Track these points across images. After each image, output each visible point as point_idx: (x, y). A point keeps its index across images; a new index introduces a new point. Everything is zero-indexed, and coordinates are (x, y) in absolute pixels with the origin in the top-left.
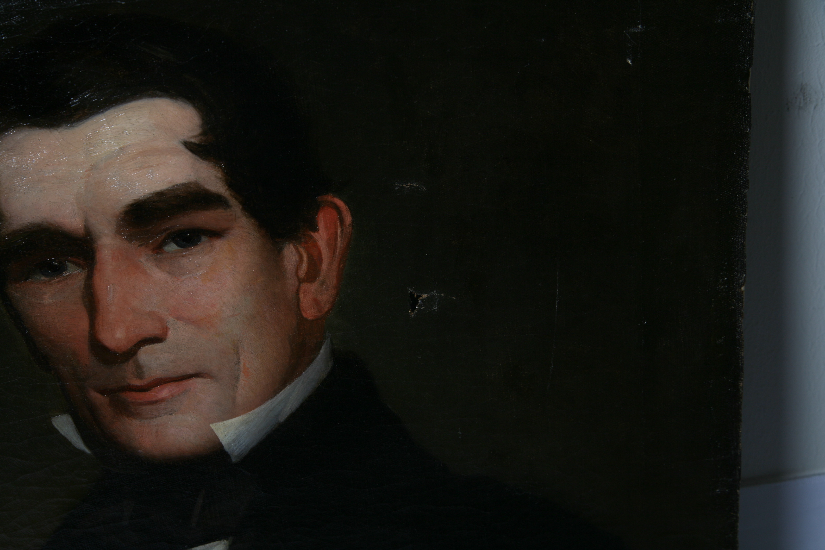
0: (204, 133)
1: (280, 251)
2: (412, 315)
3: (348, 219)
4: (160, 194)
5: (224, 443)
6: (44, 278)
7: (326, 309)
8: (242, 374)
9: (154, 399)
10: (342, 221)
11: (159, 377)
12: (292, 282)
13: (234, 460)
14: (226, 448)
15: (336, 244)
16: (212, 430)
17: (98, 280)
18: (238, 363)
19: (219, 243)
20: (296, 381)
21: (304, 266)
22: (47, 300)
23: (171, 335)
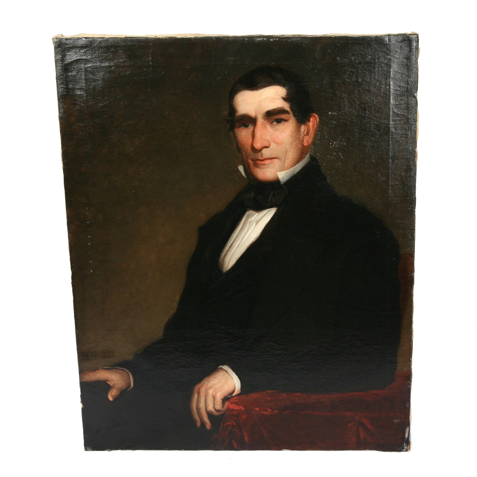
0: (287, 95)
1: (300, 126)
2: (331, 147)
3: (318, 120)
4: (274, 109)
5: (280, 178)
6: (243, 128)
7: (310, 144)
8: (287, 159)
9: (264, 164)
10: (316, 120)
11: (267, 157)
12: (302, 135)
13: (282, 183)
14: (280, 180)
15: (314, 126)
16: (277, 174)
17: (256, 130)
18: (286, 156)
19: (286, 123)
20: (300, 162)
21: (306, 131)
22: (243, 134)
23: (271, 146)
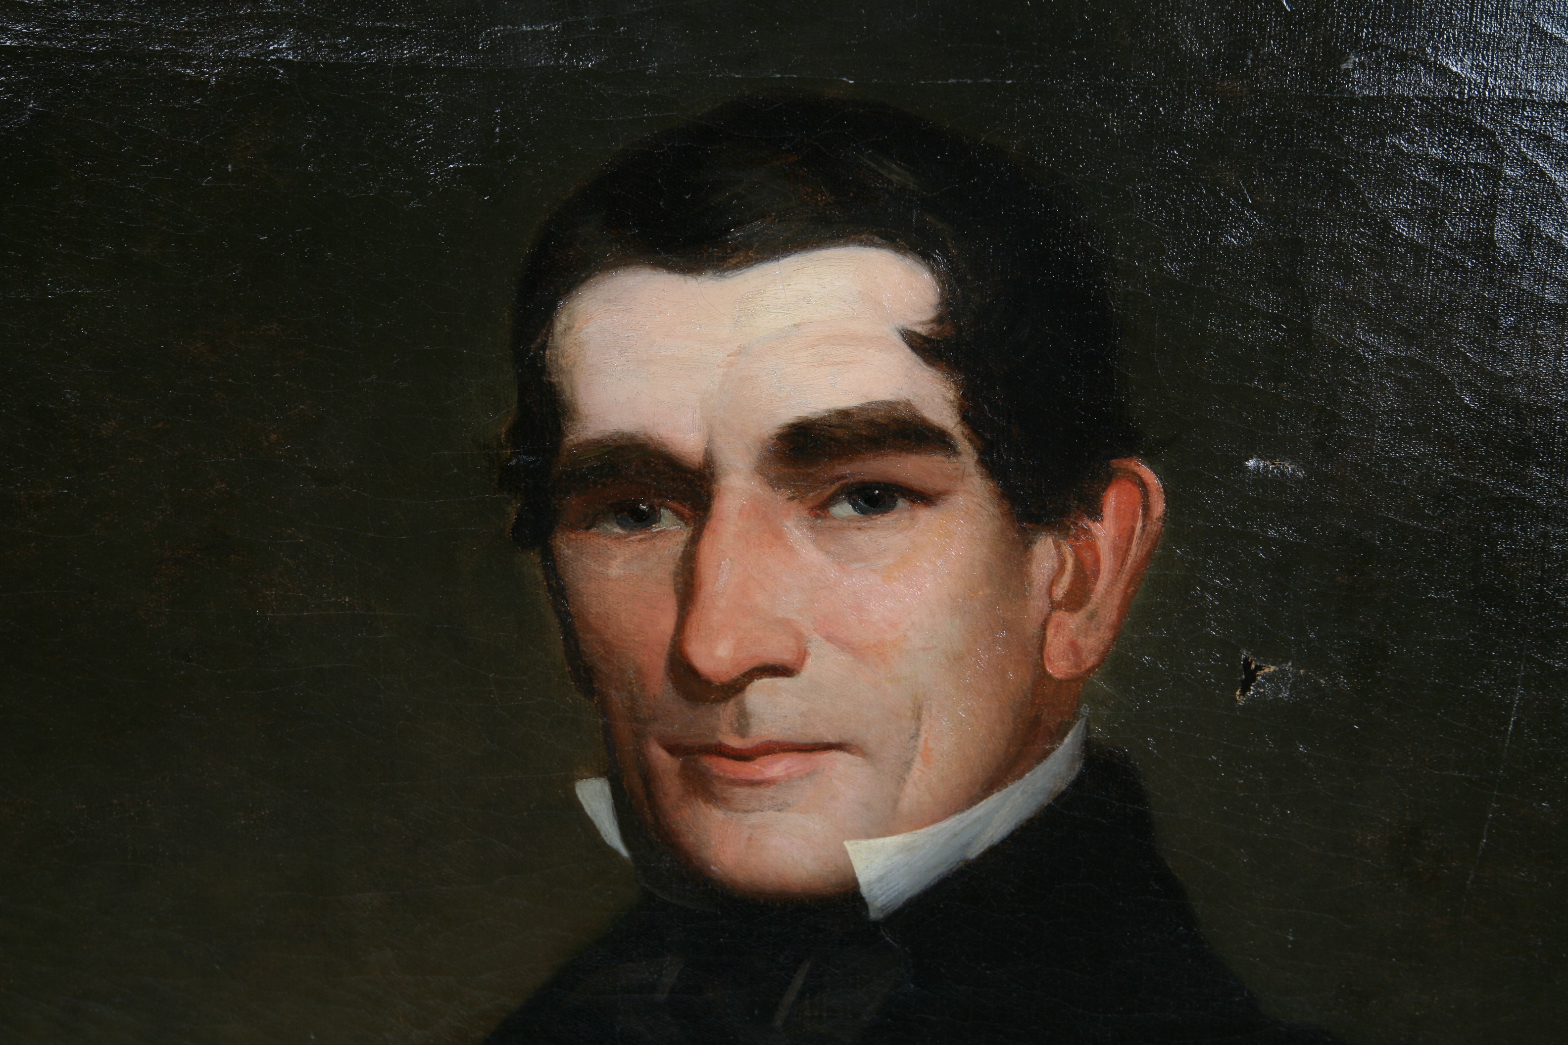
0: (939, 320)
1: (1026, 545)
2: (1241, 700)
3: (1159, 507)
4: (844, 414)
5: (862, 880)
6: (618, 530)
7: (1089, 664)
8: (918, 759)
9: (758, 777)
10: (1147, 509)
11: (775, 738)
12: (1038, 604)
13: (874, 915)
14: (864, 890)
15: (1128, 550)
16: (846, 853)
17: (707, 549)
18: (916, 736)
19: (925, 515)
20: (1011, 787)
21: (1066, 580)
22: (615, 569)
23: (810, 668)
